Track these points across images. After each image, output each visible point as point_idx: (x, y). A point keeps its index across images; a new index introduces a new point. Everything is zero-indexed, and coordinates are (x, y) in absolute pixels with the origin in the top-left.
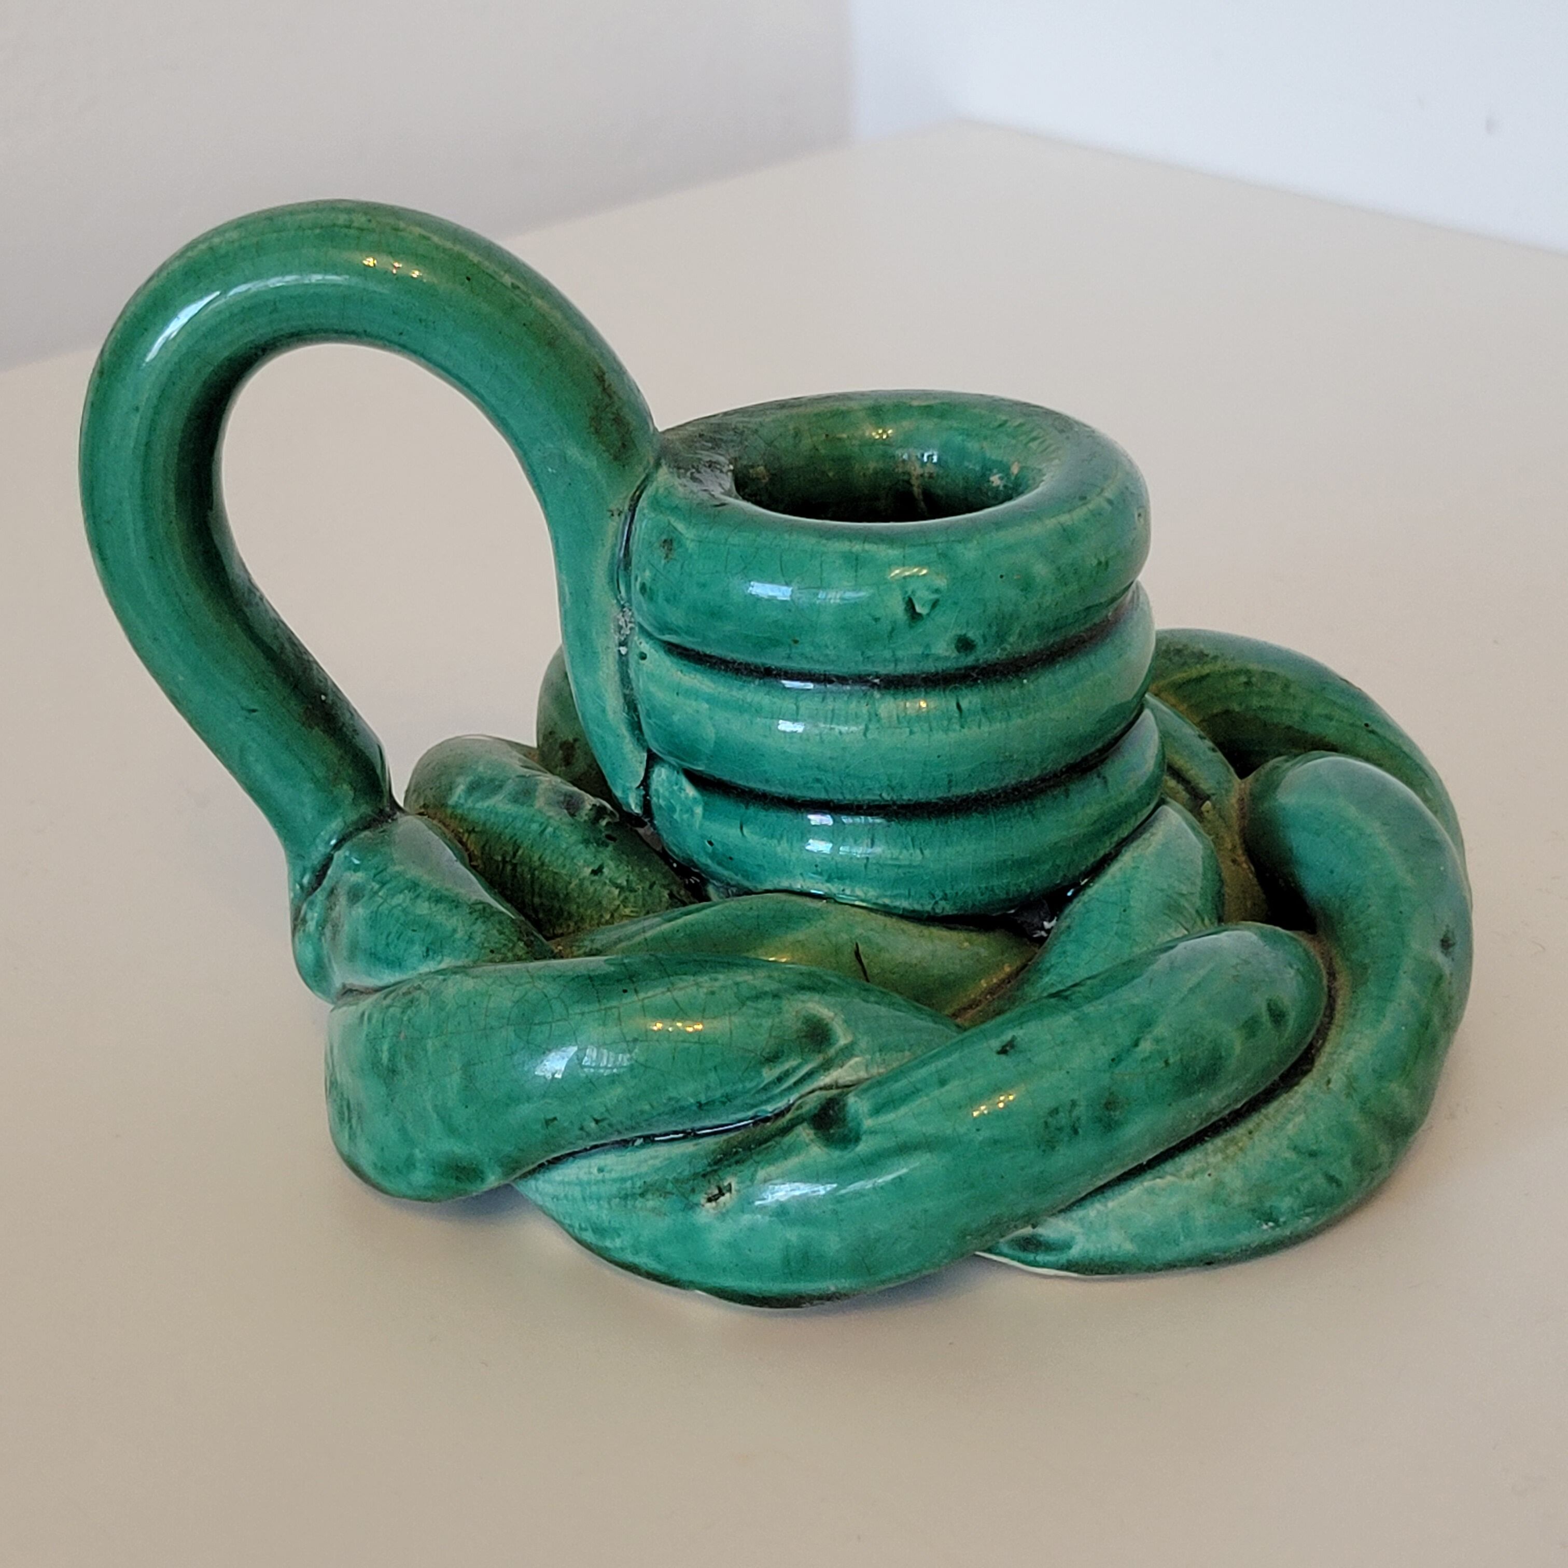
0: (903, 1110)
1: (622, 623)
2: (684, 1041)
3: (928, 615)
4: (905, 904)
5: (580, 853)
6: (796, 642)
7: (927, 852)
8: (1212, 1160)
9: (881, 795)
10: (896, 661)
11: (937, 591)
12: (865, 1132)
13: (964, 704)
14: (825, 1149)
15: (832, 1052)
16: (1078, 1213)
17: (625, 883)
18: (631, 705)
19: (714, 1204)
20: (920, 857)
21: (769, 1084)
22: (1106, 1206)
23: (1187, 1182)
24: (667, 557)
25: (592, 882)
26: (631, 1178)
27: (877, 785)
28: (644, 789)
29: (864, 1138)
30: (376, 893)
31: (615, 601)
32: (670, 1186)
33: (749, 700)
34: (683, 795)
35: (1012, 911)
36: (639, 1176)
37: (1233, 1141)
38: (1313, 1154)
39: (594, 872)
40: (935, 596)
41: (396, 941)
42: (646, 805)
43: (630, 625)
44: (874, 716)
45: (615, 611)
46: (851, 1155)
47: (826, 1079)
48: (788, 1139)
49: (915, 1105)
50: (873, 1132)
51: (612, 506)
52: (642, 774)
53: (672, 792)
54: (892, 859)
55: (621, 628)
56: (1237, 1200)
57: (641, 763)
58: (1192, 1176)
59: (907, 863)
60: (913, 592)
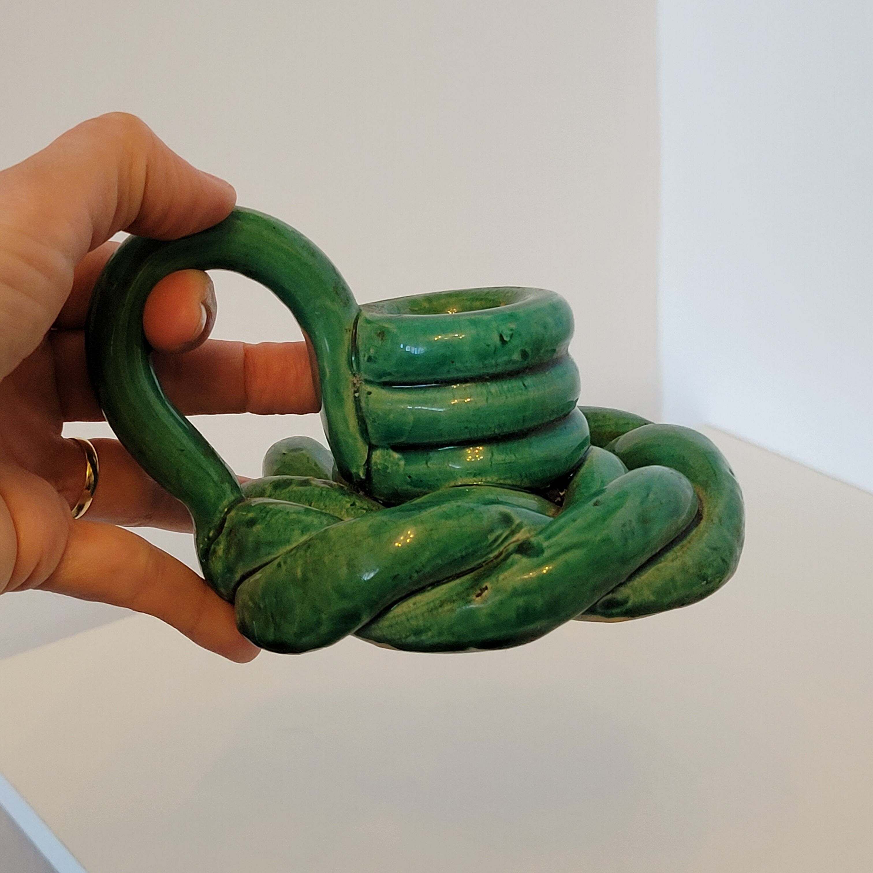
0: (560, 535)
1: (355, 382)
2: (453, 527)
3: (509, 341)
4: (509, 482)
5: (342, 498)
6: (453, 362)
7: (517, 455)
8: (678, 554)
9: (494, 431)
10: (497, 365)
11: (512, 330)
12: (545, 548)
13: (526, 383)
14: (529, 559)
15: (514, 526)
16: (629, 584)
17: (367, 508)
18: (362, 421)
19: (480, 598)
20: (514, 457)
21: (491, 543)
22: (640, 579)
23: (671, 564)
24: (382, 339)
25: (352, 509)
26: (433, 601)
27: (493, 425)
28: (367, 465)
29: (545, 550)
30: (265, 518)
31: (350, 373)
32: (454, 598)
33: (429, 397)
34: (392, 459)
35: (549, 486)
36: (437, 599)
37: (682, 547)
38: (715, 549)
39: (352, 505)
40: (510, 332)
41: (284, 533)
42: (368, 473)
43: (360, 382)
44: (489, 392)
45: (351, 378)
46: (542, 558)
47: (514, 539)
48: (509, 561)
49: (565, 531)
50: (549, 547)
51: (347, 327)
52: (366, 456)
53: (385, 460)
54: (502, 460)
55: (354, 384)
56: (691, 571)
57: (366, 451)
58: (672, 561)
59: (509, 461)
60: (502, 331)
